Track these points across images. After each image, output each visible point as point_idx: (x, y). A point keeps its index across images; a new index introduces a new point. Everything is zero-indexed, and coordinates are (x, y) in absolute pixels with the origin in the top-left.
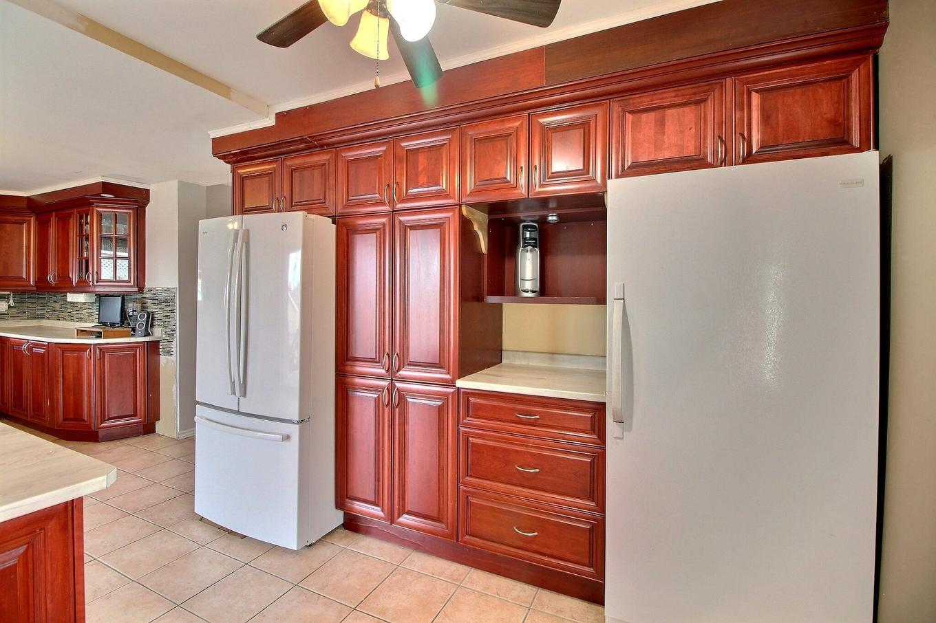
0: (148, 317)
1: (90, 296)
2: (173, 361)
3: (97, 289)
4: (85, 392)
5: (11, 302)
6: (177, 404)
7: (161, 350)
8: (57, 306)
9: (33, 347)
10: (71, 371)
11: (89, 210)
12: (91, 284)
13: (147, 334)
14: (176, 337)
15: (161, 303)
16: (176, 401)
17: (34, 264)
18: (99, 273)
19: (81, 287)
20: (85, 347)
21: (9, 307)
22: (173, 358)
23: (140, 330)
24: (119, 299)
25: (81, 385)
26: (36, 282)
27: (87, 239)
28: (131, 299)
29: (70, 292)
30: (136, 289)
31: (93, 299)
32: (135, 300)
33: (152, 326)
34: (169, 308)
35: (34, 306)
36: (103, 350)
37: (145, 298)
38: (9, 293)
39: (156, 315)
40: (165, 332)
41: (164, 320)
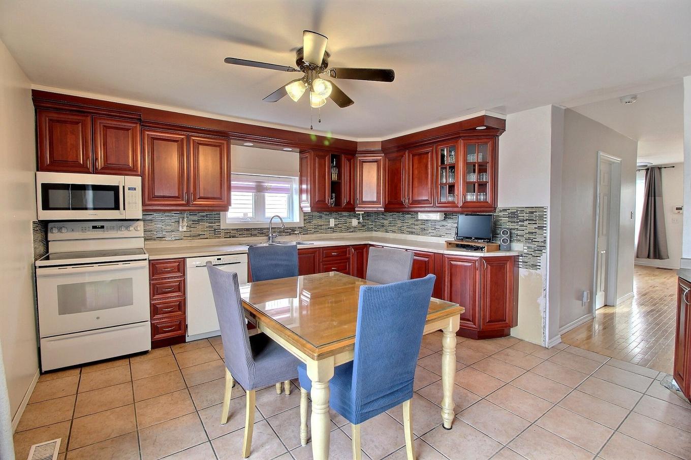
1: (442, 215)
2: (538, 275)
3: (463, 209)
5: (361, 219)
7: (520, 263)
12: (458, 204)
14: (546, 253)
15: (523, 221)
17: (385, 191)
18: (465, 196)
21: (359, 223)
22: (540, 272)
23: (505, 245)
29: (422, 212)
30: (493, 209)
34: (535, 226)
40: (529, 248)
41: (527, 236)
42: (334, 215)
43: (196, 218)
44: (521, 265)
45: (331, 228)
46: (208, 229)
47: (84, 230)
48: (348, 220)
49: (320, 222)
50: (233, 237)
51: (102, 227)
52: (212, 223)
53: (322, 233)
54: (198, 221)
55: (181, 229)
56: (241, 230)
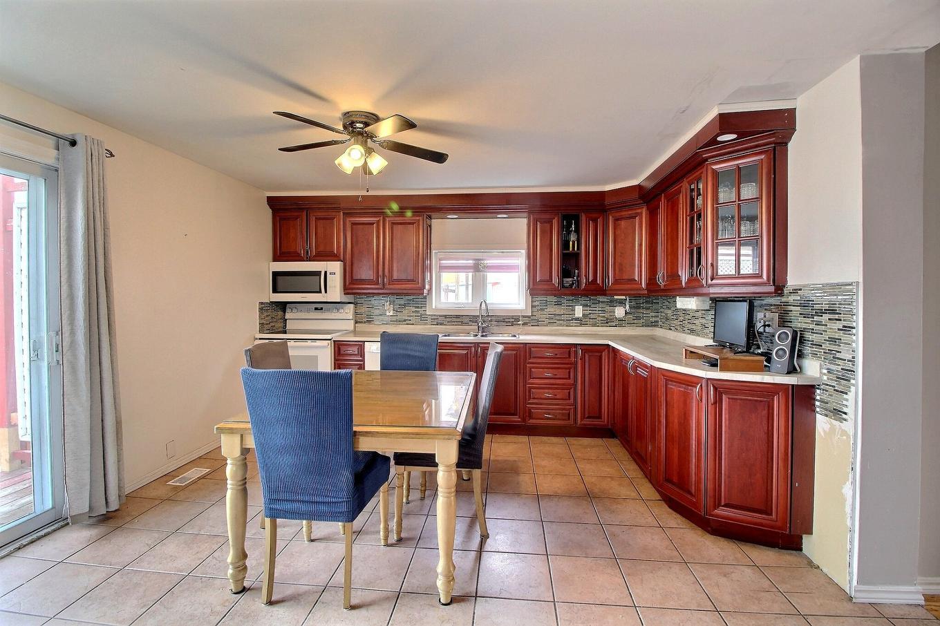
0: (794, 339)
1: (703, 301)
2: (844, 433)
3: (712, 290)
4: (694, 451)
5: (628, 307)
6: (853, 524)
7: (817, 403)
8: (669, 312)
9: (637, 367)
10: (676, 412)
11: (702, 173)
12: (704, 282)
13: (792, 370)
14: (856, 385)
15: (821, 313)
16: (852, 518)
17: (646, 263)
18: (714, 266)
19: (692, 289)
20: (694, 380)
21: (626, 313)
22: (848, 426)
23: (780, 361)
24: (745, 306)
25: (688, 439)
26: (647, 285)
27: (699, 216)
28: (761, 306)
29: (680, 296)
30: (772, 289)
31: (707, 304)
32: (767, 308)
33: (801, 355)
34: (840, 325)
35: (648, 311)
36: (720, 388)
37: (787, 304)
38: (624, 297)
39: (808, 336)
40: (830, 371)
41: (827, 346)
42: (583, 300)
43: (402, 302)
44: (819, 407)
45: (576, 319)
46: (414, 314)
47: (308, 311)
48: (608, 308)
49: (558, 310)
50: (441, 324)
51: (322, 309)
52: (418, 307)
53: (561, 325)
54: (405, 305)
55: (388, 314)
56: (451, 317)
